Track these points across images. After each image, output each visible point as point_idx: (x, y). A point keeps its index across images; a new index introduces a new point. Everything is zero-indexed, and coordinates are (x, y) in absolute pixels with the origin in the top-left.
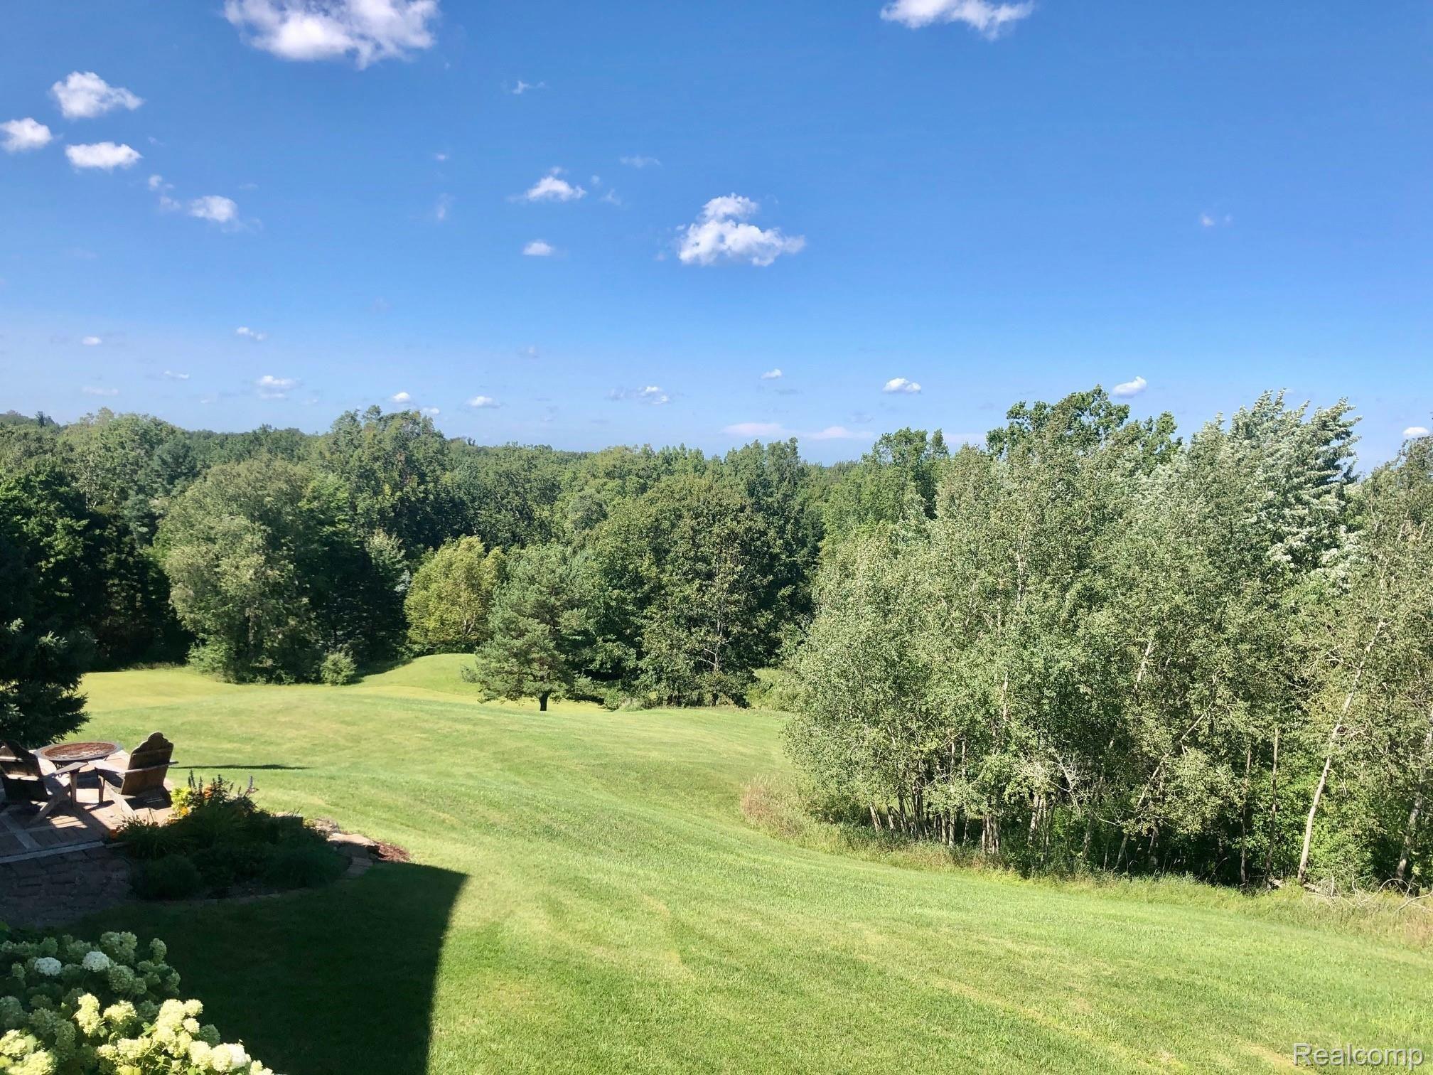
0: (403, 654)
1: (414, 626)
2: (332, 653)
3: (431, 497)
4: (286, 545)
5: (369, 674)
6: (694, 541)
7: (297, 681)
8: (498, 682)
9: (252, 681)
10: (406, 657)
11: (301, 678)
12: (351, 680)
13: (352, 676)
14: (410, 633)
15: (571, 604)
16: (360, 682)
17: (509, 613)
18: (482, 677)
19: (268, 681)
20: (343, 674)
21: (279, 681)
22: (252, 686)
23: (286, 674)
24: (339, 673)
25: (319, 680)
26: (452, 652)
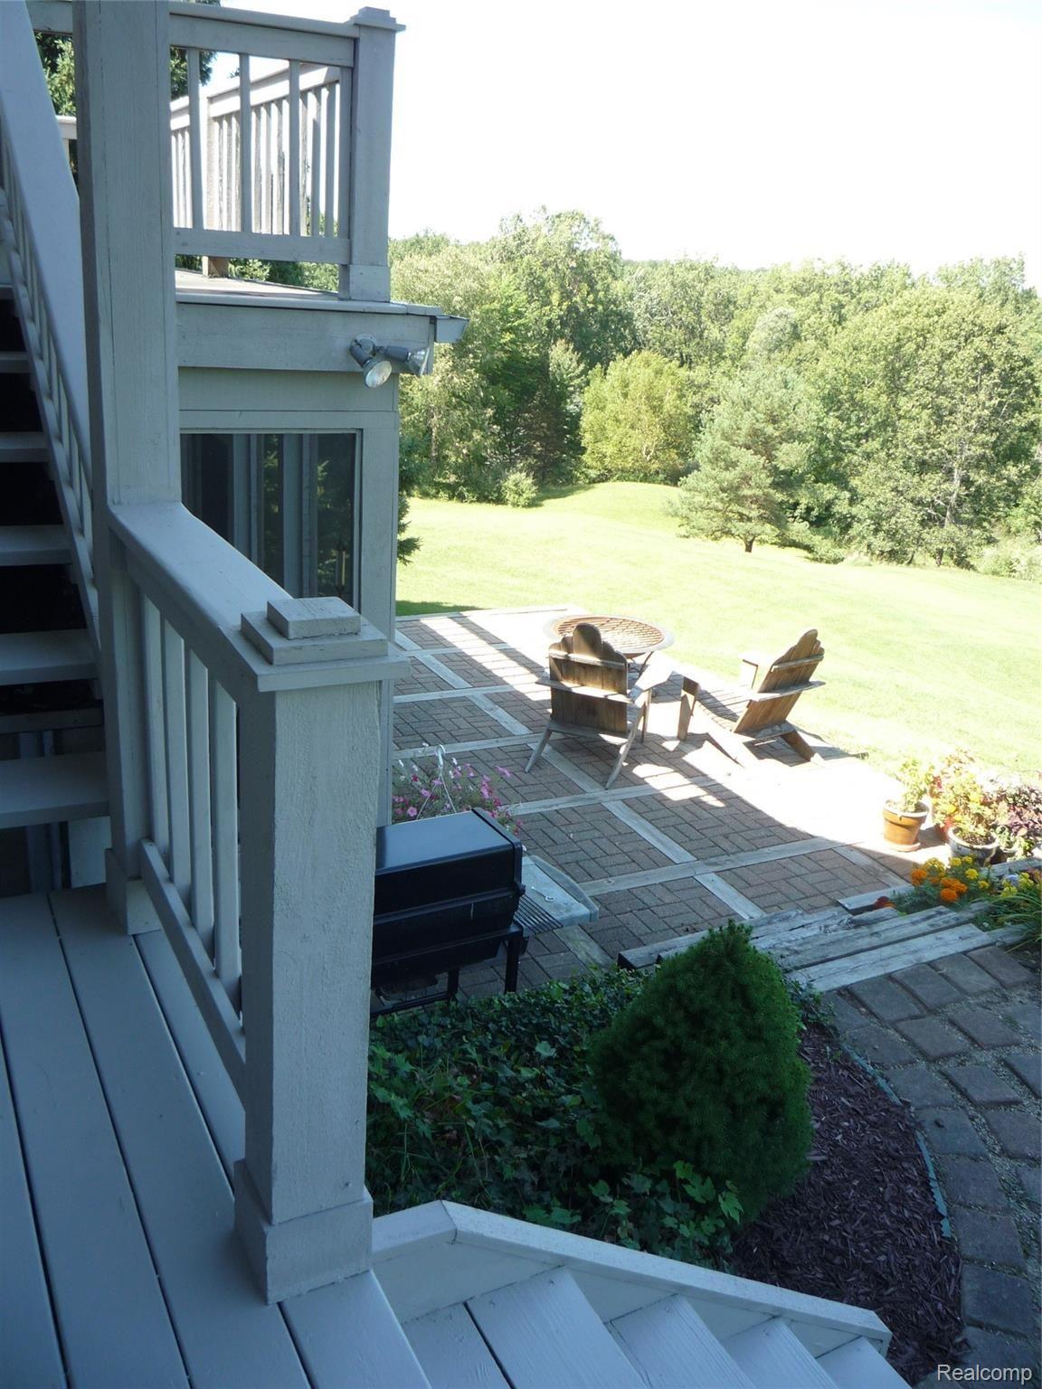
0: (578, 479)
1: (589, 451)
2: (514, 473)
3: (600, 308)
4: (474, 353)
5: (549, 498)
6: (940, 368)
7: (479, 500)
8: (702, 520)
9: (435, 496)
10: (581, 482)
11: (483, 498)
12: (533, 503)
13: (534, 499)
14: (584, 457)
15: (791, 436)
16: (541, 505)
17: (720, 442)
18: (684, 512)
19: (451, 498)
20: (525, 496)
21: (461, 498)
22: (434, 501)
23: (468, 491)
24: (520, 495)
25: (500, 500)
26: (629, 480)
